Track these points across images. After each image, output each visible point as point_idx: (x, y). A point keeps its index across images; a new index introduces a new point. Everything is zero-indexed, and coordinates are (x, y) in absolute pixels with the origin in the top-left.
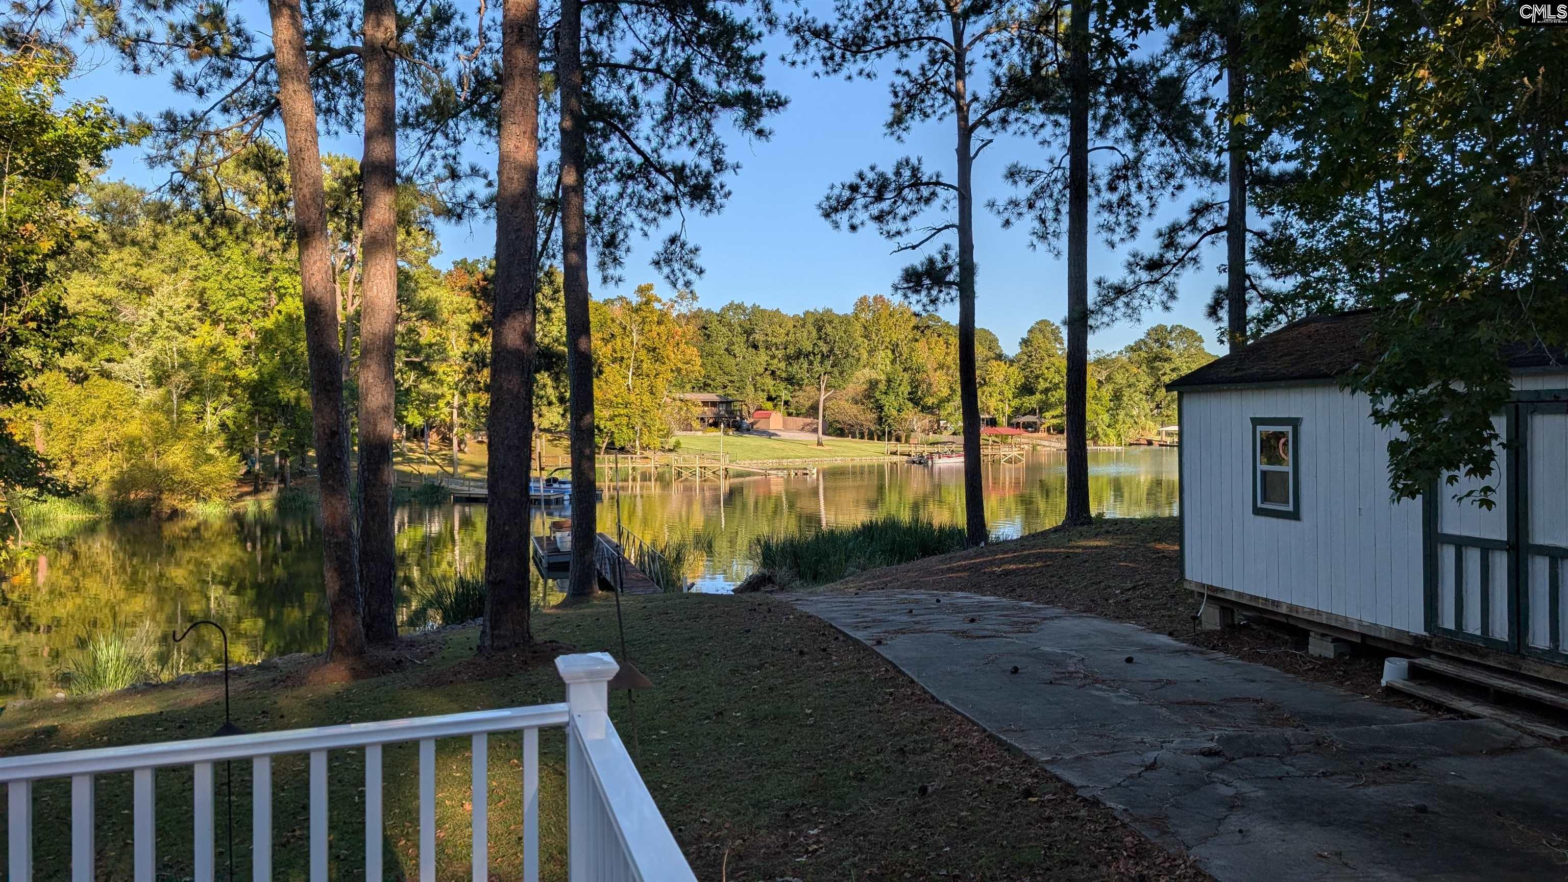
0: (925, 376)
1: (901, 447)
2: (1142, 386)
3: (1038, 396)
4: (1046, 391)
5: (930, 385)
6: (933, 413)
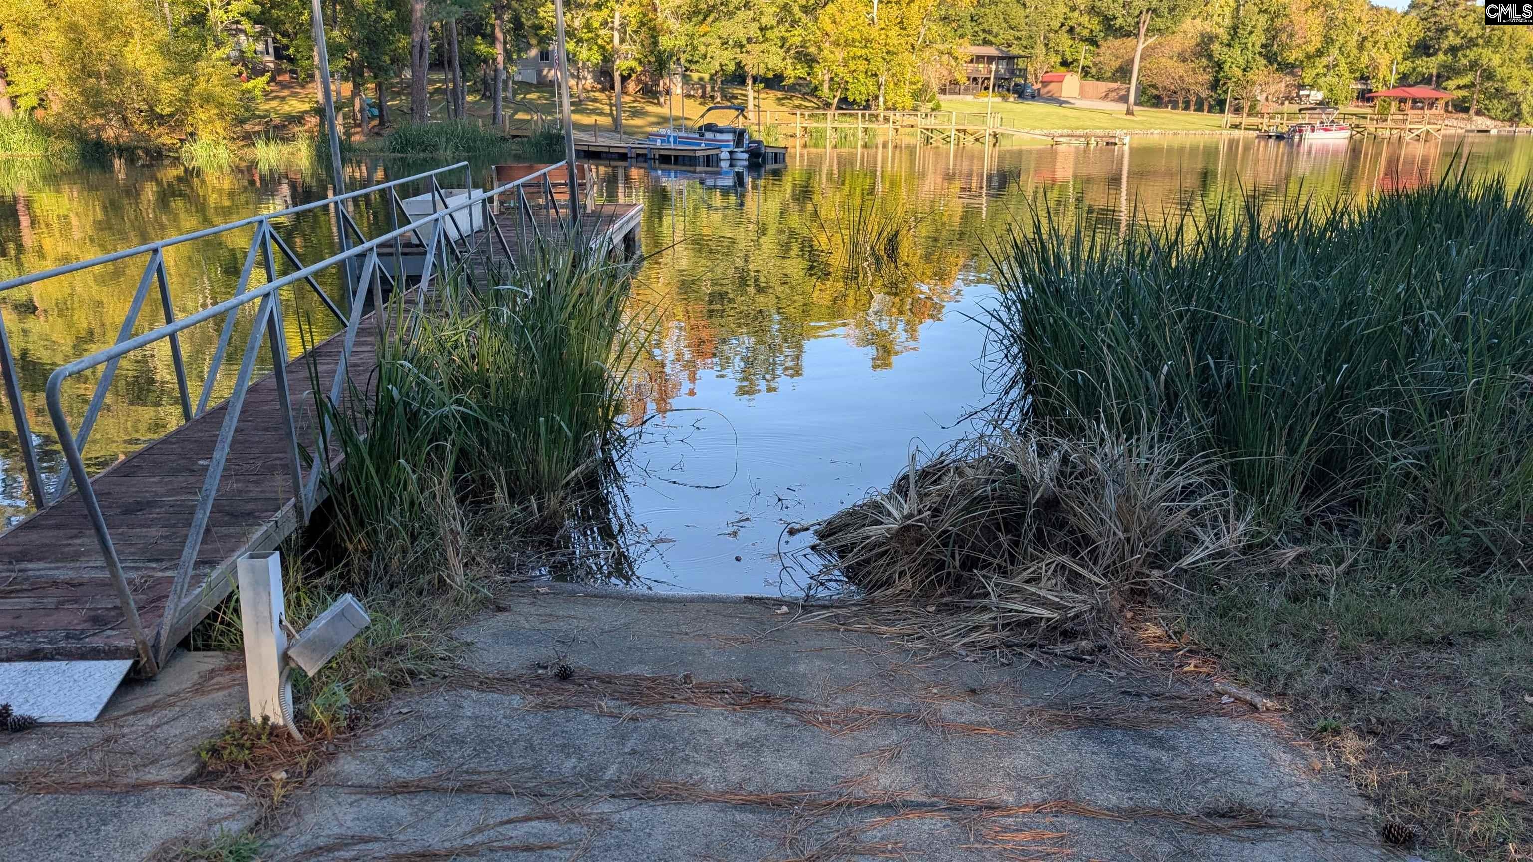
0: (1286, 22)
1: (1245, 120)
5: (1293, 34)
6: (1293, 74)
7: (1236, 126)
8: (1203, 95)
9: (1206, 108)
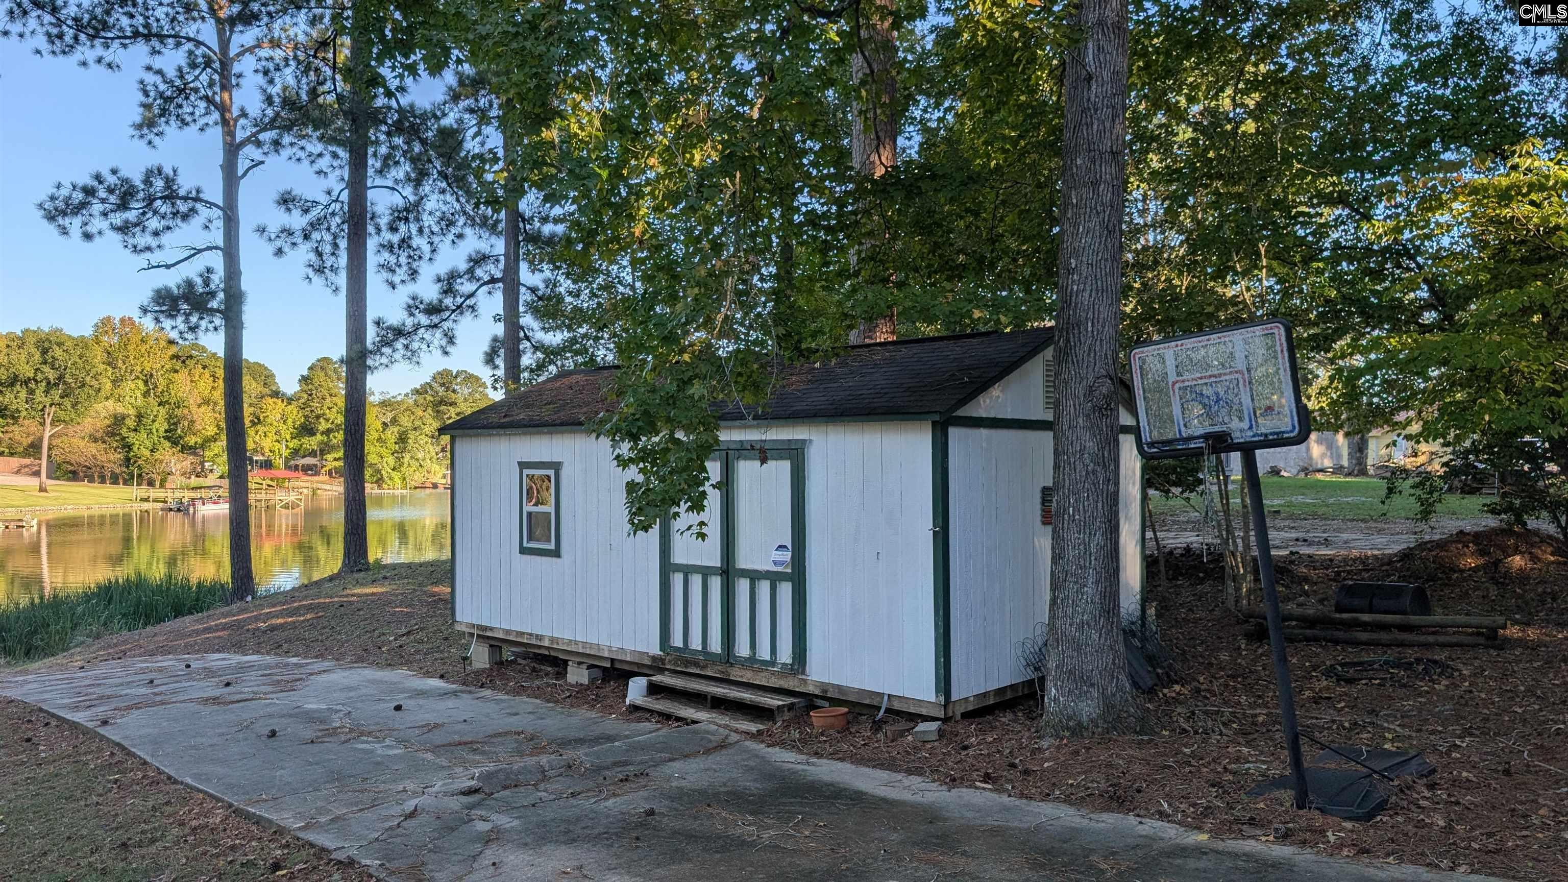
0: (186, 411)
1: (154, 493)
2: (427, 430)
3: (319, 437)
4: (328, 432)
5: (192, 422)
6: (195, 454)
7: (146, 500)
8: (118, 471)
9: (121, 481)
